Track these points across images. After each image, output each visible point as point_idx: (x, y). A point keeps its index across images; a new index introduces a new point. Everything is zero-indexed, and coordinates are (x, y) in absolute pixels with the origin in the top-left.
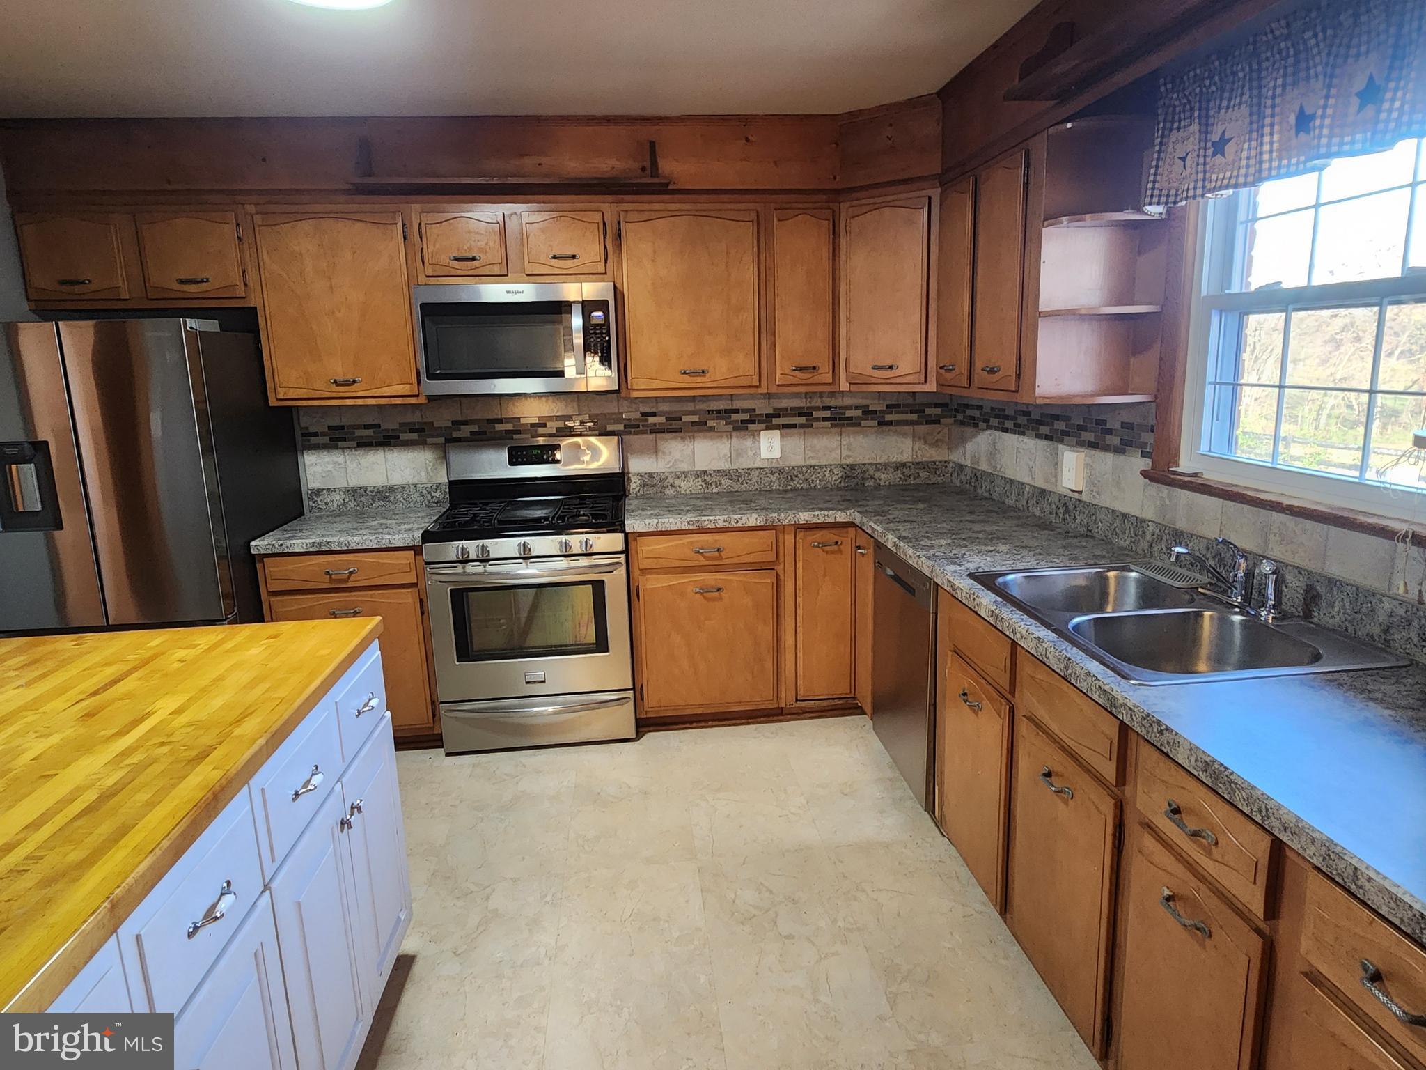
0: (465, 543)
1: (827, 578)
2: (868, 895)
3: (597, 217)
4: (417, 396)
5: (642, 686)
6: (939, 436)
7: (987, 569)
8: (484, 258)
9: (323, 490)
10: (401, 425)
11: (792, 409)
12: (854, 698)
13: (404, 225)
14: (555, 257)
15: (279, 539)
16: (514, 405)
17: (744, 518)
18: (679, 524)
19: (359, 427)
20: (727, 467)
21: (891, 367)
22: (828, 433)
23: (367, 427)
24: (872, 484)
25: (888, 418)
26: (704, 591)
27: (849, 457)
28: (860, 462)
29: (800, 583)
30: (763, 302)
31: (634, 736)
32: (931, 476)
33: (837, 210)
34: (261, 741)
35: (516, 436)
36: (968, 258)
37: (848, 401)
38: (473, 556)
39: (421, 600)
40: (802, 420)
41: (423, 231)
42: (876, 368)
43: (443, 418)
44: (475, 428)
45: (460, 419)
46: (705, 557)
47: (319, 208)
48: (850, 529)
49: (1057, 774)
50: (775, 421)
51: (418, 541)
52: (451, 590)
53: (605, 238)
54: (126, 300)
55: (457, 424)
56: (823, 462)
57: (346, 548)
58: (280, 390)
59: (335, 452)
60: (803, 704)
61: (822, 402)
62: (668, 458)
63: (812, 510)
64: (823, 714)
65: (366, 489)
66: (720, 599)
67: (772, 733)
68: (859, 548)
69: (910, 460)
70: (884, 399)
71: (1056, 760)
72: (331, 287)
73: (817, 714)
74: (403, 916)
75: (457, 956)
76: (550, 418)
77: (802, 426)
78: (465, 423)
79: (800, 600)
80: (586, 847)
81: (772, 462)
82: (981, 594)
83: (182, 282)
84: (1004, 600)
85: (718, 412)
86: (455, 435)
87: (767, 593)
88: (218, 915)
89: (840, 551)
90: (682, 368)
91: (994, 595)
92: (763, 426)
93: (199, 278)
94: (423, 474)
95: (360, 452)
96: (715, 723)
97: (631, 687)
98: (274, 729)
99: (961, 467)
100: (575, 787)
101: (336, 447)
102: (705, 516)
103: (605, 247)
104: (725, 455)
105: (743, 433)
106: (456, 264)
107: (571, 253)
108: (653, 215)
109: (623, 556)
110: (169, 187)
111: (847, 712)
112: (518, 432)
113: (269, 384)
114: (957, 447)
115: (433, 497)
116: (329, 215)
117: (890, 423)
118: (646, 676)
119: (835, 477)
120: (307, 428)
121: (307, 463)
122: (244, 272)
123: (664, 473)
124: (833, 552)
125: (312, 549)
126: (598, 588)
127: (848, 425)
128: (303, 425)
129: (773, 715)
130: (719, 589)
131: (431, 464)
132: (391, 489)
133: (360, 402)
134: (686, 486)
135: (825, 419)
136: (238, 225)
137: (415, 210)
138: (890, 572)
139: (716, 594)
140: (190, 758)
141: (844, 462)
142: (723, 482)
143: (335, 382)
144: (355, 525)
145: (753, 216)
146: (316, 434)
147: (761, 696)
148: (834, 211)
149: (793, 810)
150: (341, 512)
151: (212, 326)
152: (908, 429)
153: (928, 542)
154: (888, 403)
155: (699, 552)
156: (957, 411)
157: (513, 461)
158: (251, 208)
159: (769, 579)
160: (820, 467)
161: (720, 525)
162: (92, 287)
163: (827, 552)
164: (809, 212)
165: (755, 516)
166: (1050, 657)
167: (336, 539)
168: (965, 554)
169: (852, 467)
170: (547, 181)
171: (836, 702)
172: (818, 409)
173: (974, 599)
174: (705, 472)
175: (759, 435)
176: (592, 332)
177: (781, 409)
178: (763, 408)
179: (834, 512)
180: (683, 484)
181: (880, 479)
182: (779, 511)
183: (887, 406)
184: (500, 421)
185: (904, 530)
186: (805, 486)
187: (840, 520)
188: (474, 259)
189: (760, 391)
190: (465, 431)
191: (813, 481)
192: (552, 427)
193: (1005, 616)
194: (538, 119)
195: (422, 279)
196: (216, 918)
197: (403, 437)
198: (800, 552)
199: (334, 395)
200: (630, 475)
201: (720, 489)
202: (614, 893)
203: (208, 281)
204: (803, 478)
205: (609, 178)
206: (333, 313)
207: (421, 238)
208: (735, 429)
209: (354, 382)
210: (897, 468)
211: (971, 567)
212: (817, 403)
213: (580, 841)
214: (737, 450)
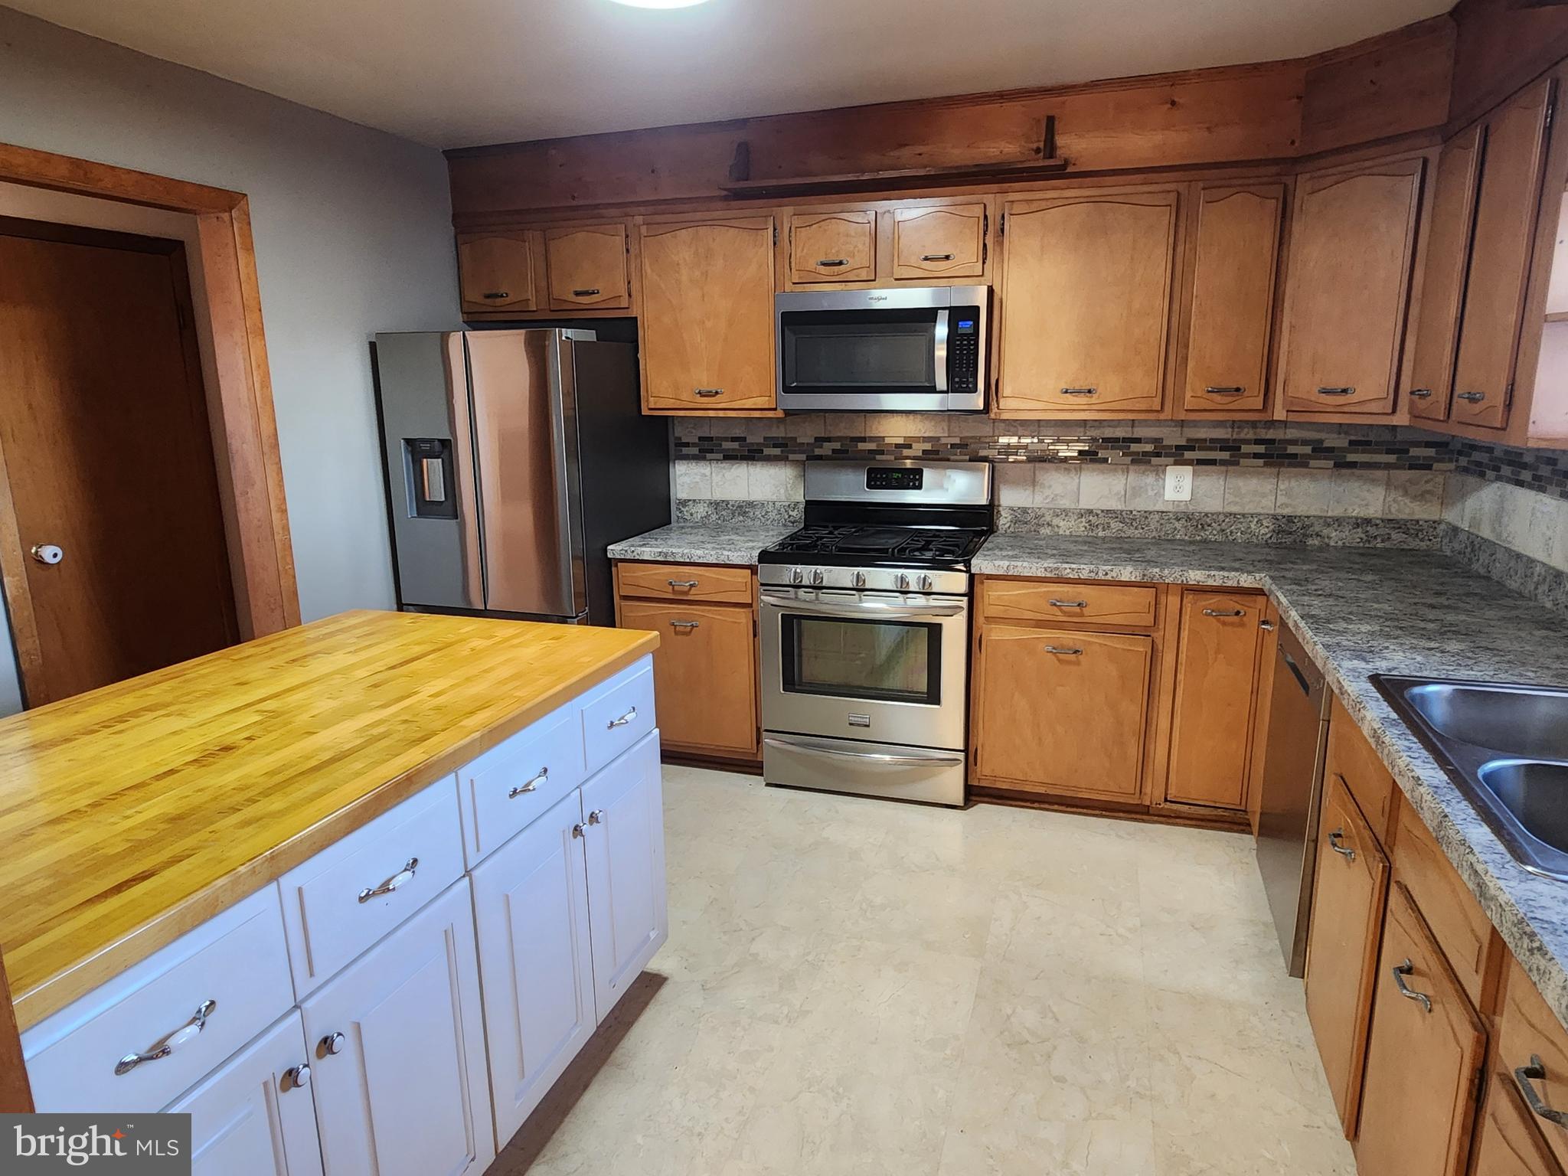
0: (799, 568)
1: (1221, 656)
2: (1180, 1059)
3: (978, 211)
4: (775, 409)
5: (976, 750)
6: (1429, 487)
7: (1406, 672)
8: (851, 263)
9: (690, 500)
10: (765, 438)
11: (1212, 440)
12: (1245, 811)
13: (775, 229)
14: (926, 259)
15: (633, 546)
16: (879, 422)
17: (1116, 569)
18: (1034, 569)
19: (726, 439)
20: (1120, 508)
21: (1345, 391)
22: (1262, 473)
23: (734, 439)
24: (1316, 542)
25: (1351, 458)
26: (1057, 650)
27: (1287, 506)
28: (1302, 513)
29: (1183, 657)
30: (1176, 307)
31: (962, 805)
32: (1410, 539)
33: (1291, 187)
34: (477, 735)
35: (878, 457)
36: (1462, 240)
37: (1292, 434)
38: (805, 582)
39: (754, 622)
40: (1225, 455)
41: (793, 234)
42: (1326, 392)
43: (806, 434)
44: (837, 446)
45: (823, 435)
46: (1061, 610)
47: (699, 216)
48: (1259, 598)
49: (1420, 973)
50: (1188, 455)
51: (755, 561)
52: (782, 615)
53: (985, 234)
54: (534, 311)
55: (820, 440)
56: (1249, 509)
57: (688, 560)
58: (651, 399)
59: (702, 463)
60: (1175, 807)
61: (1255, 434)
62: (1047, 492)
63: (1209, 568)
64: (1203, 823)
65: (728, 503)
66: (1078, 663)
67: (1129, 834)
68: (1264, 623)
69: (1379, 515)
70: (1346, 433)
71: (1420, 955)
72: (703, 296)
73: (1194, 823)
74: (653, 935)
75: (704, 990)
76: (917, 439)
77: (1223, 463)
78: (829, 440)
79: (1181, 677)
80: (868, 914)
81: (1178, 506)
82: (1371, 704)
83: (577, 294)
84: (1401, 719)
85: (1116, 440)
86: (818, 452)
87: (1138, 666)
88: (391, 887)
89: (1242, 625)
90: (1065, 387)
91: (1390, 709)
92: (1172, 460)
93: (591, 289)
94: (782, 491)
95: (726, 465)
96: (1061, 808)
97: (962, 748)
98: (494, 725)
99: (1455, 530)
100: (880, 846)
101: (704, 459)
102: (1067, 563)
103: (985, 245)
104: (1118, 494)
105: (1143, 468)
106: (823, 269)
107: (943, 254)
108: (1044, 205)
109: (966, 599)
110: (574, 203)
111: (1236, 827)
112: (882, 452)
113: (643, 393)
114: (1453, 504)
115: (790, 516)
116: (703, 223)
117: (1353, 465)
118: (980, 739)
119: (1265, 530)
120: (680, 438)
121: (678, 473)
122: (629, 283)
123: (1040, 508)
124: (1232, 624)
125: (659, 559)
126: (934, 632)
127: (1290, 465)
128: (676, 435)
129: (1137, 813)
130: (1076, 652)
131: (791, 482)
132: (751, 504)
133: (721, 414)
134: (1065, 526)
135: (1256, 456)
136: (627, 236)
137: (786, 213)
138: (1290, 659)
139: (1073, 657)
140: (413, 739)
141: (1279, 511)
142: (1112, 526)
143: (699, 393)
144: (706, 538)
145: (1173, 196)
146: (687, 445)
147: (1120, 786)
148: (1286, 186)
149: (1122, 931)
150: (703, 524)
151: (589, 335)
152: (1380, 474)
153: (1343, 625)
154: (1353, 438)
155: (1055, 605)
156: (1460, 453)
157: (872, 484)
158: (639, 219)
159: (1141, 647)
160: (1244, 515)
161: (1084, 575)
162: (508, 300)
163: (1224, 624)
164: (1252, 189)
165: (1130, 569)
166: (1425, 808)
167: (680, 550)
168: (1387, 648)
169: (1290, 519)
170: (922, 172)
171: (1220, 812)
172: (1247, 442)
173: (1359, 710)
174: (1090, 512)
175: (1164, 472)
176: (958, 343)
177: (1197, 440)
178: (1173, 437)
179: (1237, 574)
180: (1062, 524)
181: (1329, 538)
182: (1162, 565)
183: (1351, 443)
184: (863, 440)
185: (1318, 606)
186: (1220, 538)
187: (1246, 585)
188: (841, 263)
189: (1162, 417)
190: (827, 449)
191: (1231, 532)
192: (918, 449)
193: (1387, 740)
194: (921, 104)
195: (789, 287)
196: (389, 890)
197: (767, 451)
198: (1186, 618)
199: (699, 406)
200: (1001, 509)
201: (1107, 533)
202: (880, 970)
203: (598, 293)
204: (1218, 528)
205: (992, 165)
206: (704, 323)
207: (790, 242)
208: (1133, 462)
209: (717, 393)
210: (1358, 525)
211: (1381, 666)
212: (1248, 434)
213: (864, 906)
214: (1134, 488)
